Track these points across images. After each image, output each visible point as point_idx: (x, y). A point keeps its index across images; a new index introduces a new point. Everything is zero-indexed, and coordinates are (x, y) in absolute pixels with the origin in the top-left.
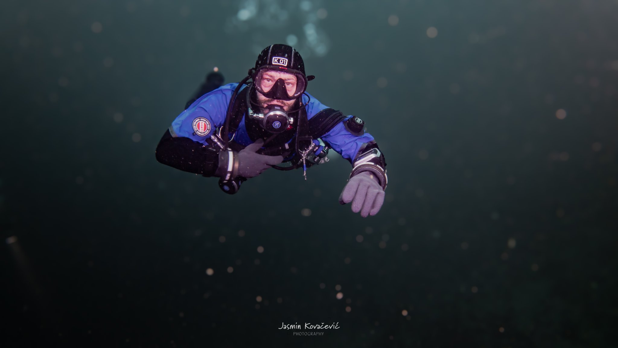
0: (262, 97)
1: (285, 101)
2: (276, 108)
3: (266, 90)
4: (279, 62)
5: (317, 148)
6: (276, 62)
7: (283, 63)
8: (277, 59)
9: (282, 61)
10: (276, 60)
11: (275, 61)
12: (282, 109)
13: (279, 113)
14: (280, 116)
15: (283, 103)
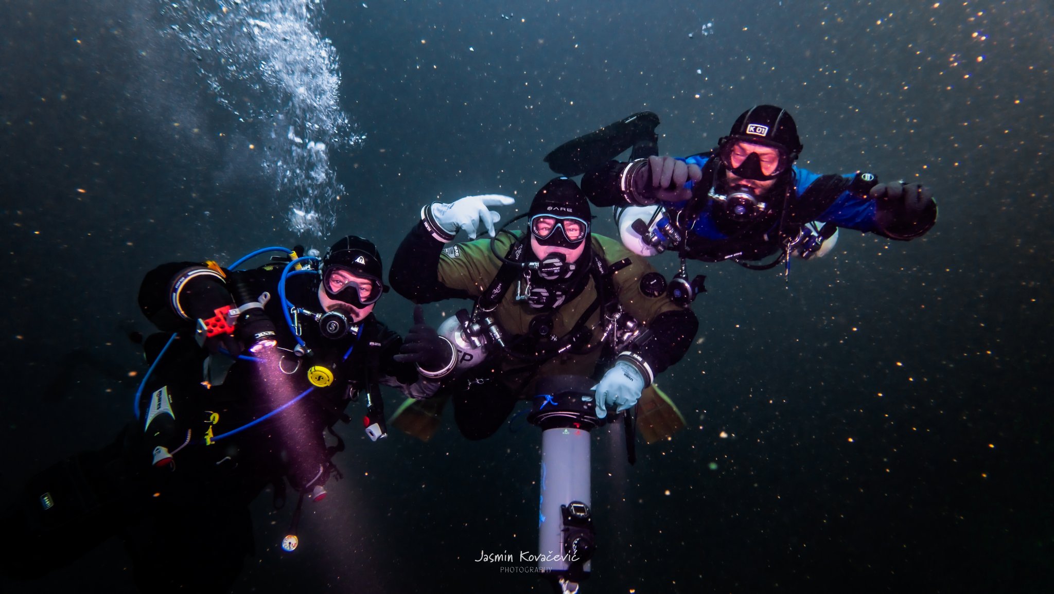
0: (730, 175)
1: (758, 182)
2: (743, 189)
3: (735, 165)
4: (755, 131)
5: (807, 239)
6: (752, 131)
7: (761, 133)
8: (754, 127)
9: (759, 130)
10: (752, 129)
11: (750, 129)
12: (751, 191)
13: (745, 196)
14: (746, 200)
15: (754, 183)
